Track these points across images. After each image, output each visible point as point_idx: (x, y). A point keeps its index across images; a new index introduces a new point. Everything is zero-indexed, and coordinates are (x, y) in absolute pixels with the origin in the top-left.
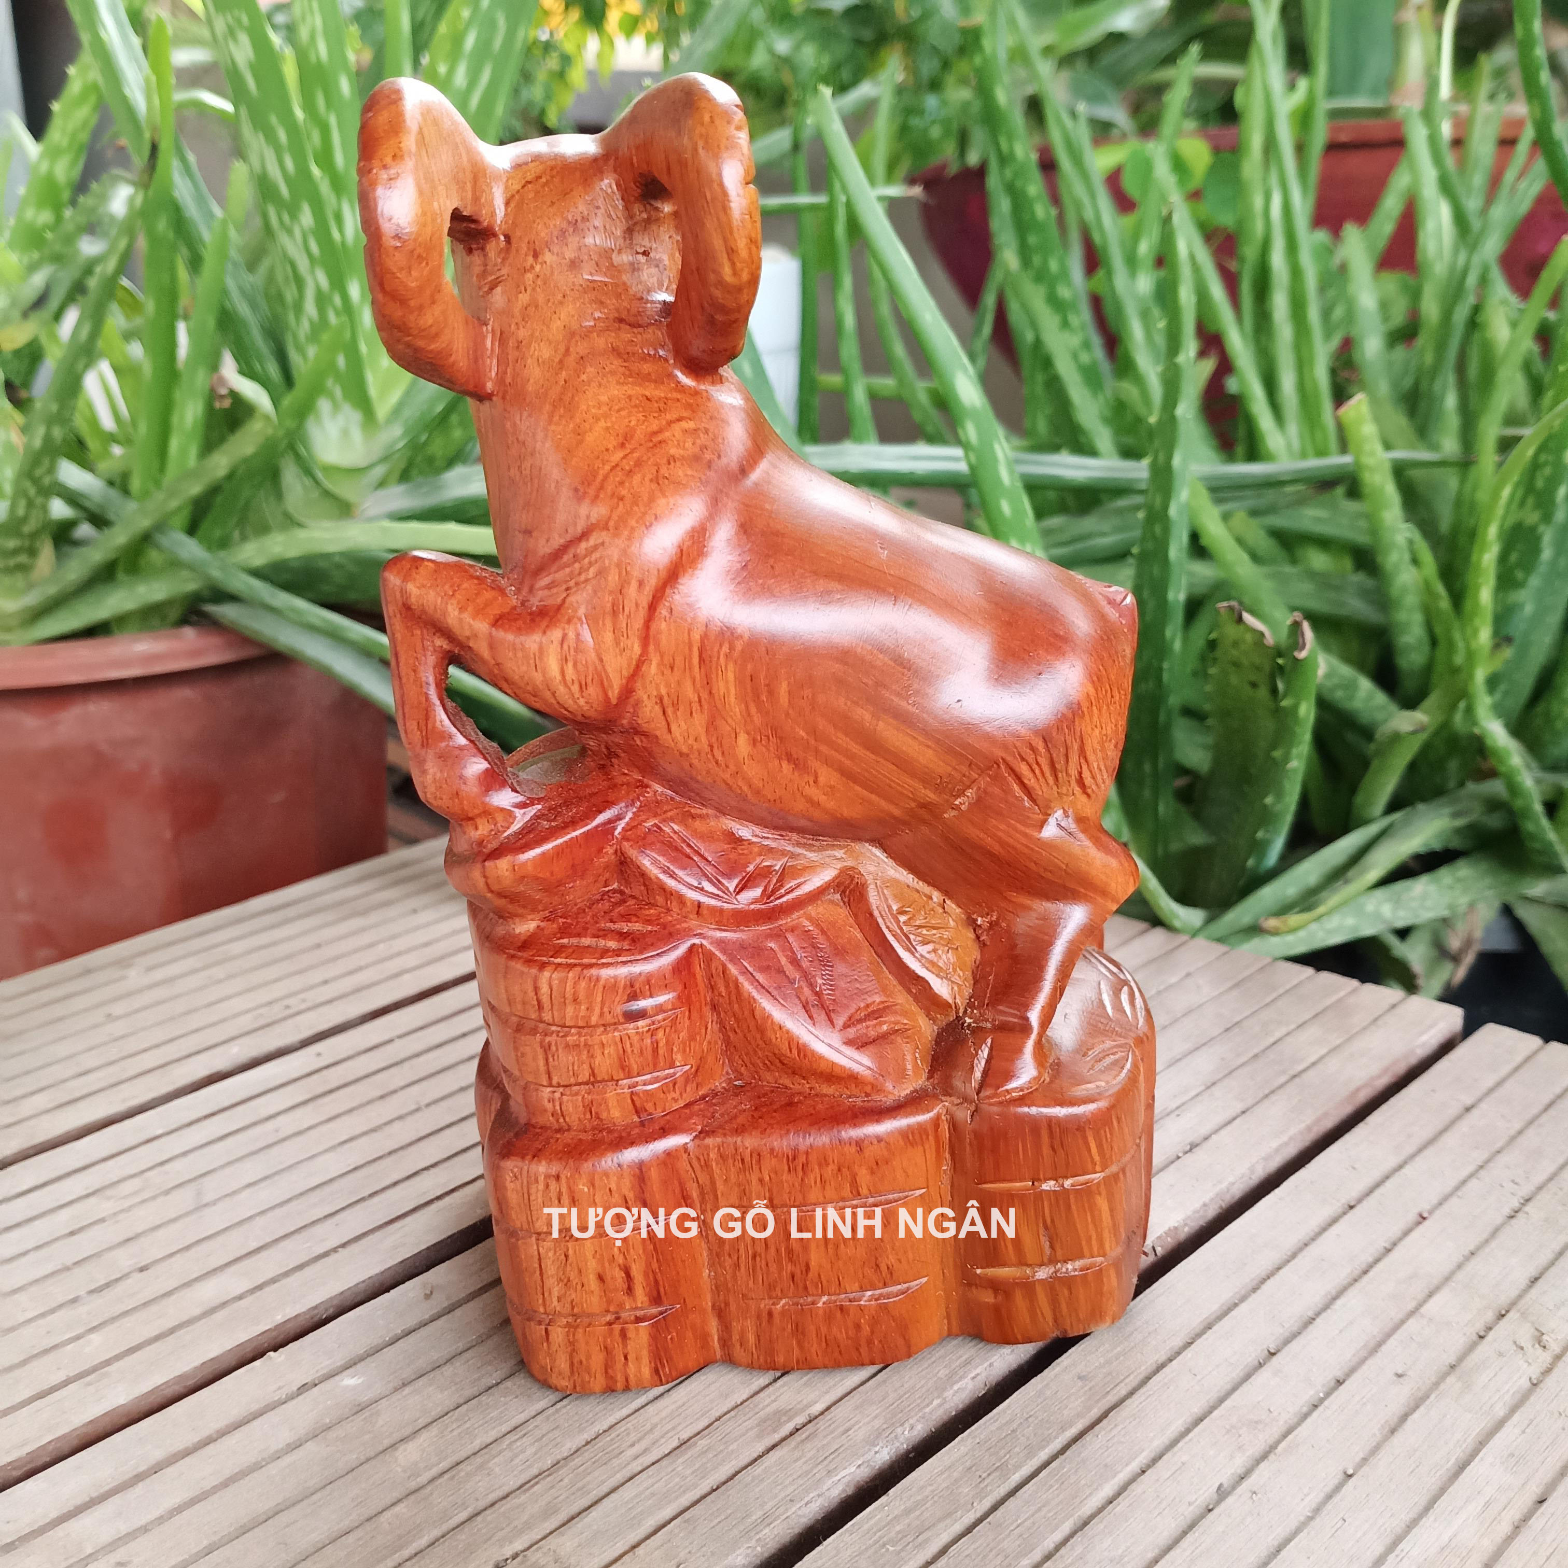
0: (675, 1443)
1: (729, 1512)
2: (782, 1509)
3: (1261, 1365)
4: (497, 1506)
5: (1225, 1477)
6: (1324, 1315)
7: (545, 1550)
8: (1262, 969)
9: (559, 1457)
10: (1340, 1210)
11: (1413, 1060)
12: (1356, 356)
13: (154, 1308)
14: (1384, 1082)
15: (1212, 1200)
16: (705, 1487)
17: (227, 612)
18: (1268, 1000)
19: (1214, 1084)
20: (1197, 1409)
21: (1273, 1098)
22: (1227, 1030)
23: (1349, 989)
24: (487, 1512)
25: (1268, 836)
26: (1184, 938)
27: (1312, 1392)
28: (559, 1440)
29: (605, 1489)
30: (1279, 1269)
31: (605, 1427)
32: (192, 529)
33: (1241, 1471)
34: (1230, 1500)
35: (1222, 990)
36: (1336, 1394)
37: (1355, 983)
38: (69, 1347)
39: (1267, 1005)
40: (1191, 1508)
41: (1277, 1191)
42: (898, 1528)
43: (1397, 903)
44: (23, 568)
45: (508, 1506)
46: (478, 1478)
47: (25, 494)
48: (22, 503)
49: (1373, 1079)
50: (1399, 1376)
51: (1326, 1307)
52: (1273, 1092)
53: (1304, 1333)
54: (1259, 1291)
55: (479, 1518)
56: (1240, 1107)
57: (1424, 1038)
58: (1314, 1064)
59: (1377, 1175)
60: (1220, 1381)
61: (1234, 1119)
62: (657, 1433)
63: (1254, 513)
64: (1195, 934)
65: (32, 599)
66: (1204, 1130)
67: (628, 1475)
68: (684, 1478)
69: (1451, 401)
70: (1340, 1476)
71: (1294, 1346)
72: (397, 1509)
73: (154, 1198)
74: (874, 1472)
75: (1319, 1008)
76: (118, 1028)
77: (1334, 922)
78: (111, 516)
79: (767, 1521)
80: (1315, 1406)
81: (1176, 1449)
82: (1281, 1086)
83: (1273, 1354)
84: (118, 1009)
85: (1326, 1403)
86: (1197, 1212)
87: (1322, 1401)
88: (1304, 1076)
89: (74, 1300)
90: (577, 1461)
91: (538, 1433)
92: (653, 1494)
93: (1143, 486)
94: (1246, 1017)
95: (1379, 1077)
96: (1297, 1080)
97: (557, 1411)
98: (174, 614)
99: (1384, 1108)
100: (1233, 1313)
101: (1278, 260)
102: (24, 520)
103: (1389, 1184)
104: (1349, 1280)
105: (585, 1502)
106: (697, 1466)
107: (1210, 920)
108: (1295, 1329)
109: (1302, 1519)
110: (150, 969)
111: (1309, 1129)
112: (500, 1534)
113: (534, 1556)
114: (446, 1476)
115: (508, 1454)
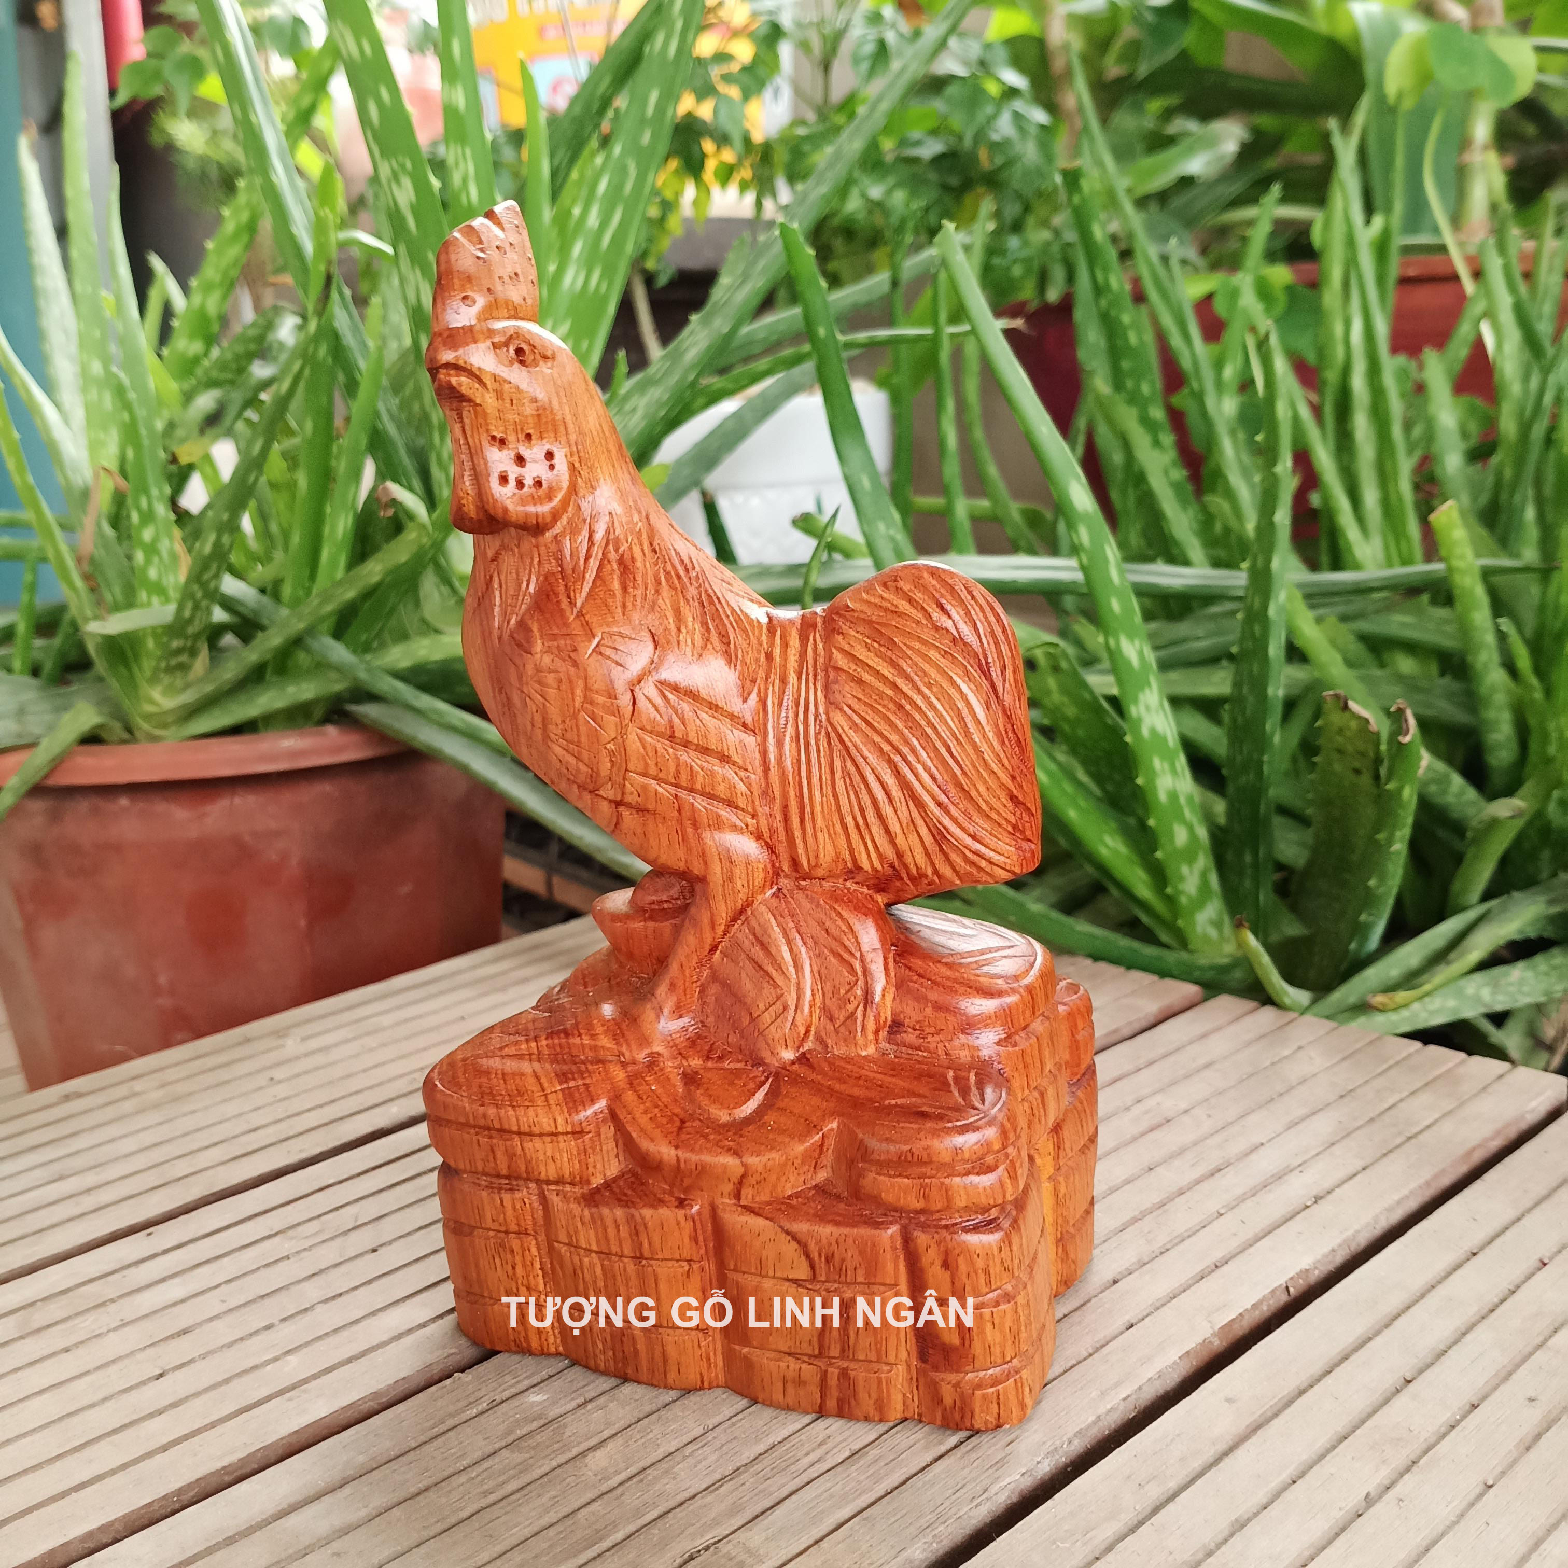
0: (847, 1454)
1: (904, 1512)
2: (954, 1510)
3: (1398, 1391)
4: (685, 1505)
5: (1371, 1485)
6: (1455, 1348)
7: (735, 1542)
8: (1371, 1042)
9: (738, 1464)
10: (1463, 1257)
11: (1523, 1126)
12: (1438, 472)
13: (345, 1333)
14: (1496, 1144)
15: (1340, 1246)
16: (880, 1490)
17: (370, 711)
18: (1380, 1070)
19: (1333, 1144)
20: (1340, 1426)
21: (1392, 1156)
22: (1342, 1097)
23: (1457, 1061)
24: (677, 1510)
25: (1371, 919)
26: (1293, 1015)
27: (1449, 1415)
28: (737, 1449)
29: (785, 1492)
30: (1409, 1307)
31: (779, 1439)
32: (338, 633)
33: (1387, 1482)
34: (1378, 1507)
35: (1334, 1061)
36: (1471, 1415)
37: (1462, 1055)
38: (269, 1367)
39: (1380, 1074)
40: (1342, 1513)
41: (1402, 1239)
42: (1066, 1528)
43: (1496, 986)
44: (183, 668)
45: (696, 1505)
46: (665, 1481)
47: (192, 596)
48: (189, 605)
49: (1486, 1140)
50: (1531, 1400)
51: (1456, 1342)
52: (1390, 1151)
53: (1438, 1363)
54: (1391, 1328)
55: (670, 1515)
56: (1359, 1164)
57: (1534, 1104)
58: (1428, 1127)
59: (1496, 1225)
60: (1359, 1404)
61: (1355, 1175)
62: (830, 1445)
63: (1344, 618)
64: (1303, 1012)
65: (188, 697)
66: (1327, 1185)
67: (806, 1480)
68: (859, 1482)
69: (1530, 513)
70: (1480, 1488)
71: (1429, 1375)
72: (594, 1506)
73: (332, 1239)
74: (1037, 1482)
75: (1430, 1077)
76: (281, 1090)
77: (1435, 1003)
78: (265, 621)
79: (940, 1520)
80: (1453, 1427)
81: (1323, 1462)
82: (1398, 1147)
83: (1409, 1382)
84: (278, 1074)
85: (1463, 1423)
86: (1326, 1256)
87: (1458, 1422)
88: (1421, 1137)
89: (268, 1327)
90: (758, 1467)
91: (718, 1444)
92: (832, 1496)
93: (1241, 593)
94: (1360, 1086)
95: (1492, 1139)
96: (1413, 1141)
97: (734, 1424)
98: (318, 713)
99: (1499, 1167)
100: (1368, 1345)
101: (1358, 383)
102: (190, 621)
103: (1508, 1233)
104: (1477, 1317)
105: (768, 1503)
106: (870, 1472)
107: (1314, 1002)
108: (1429, 1360)
109: (1447, 1523)
110: (304, 1039)
111: (1428, 1184)
112: (691, 1530)
113: (724, 1547)
114: (635, 1480)
115: (691, 1461)
